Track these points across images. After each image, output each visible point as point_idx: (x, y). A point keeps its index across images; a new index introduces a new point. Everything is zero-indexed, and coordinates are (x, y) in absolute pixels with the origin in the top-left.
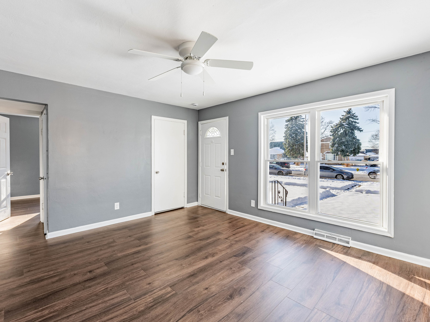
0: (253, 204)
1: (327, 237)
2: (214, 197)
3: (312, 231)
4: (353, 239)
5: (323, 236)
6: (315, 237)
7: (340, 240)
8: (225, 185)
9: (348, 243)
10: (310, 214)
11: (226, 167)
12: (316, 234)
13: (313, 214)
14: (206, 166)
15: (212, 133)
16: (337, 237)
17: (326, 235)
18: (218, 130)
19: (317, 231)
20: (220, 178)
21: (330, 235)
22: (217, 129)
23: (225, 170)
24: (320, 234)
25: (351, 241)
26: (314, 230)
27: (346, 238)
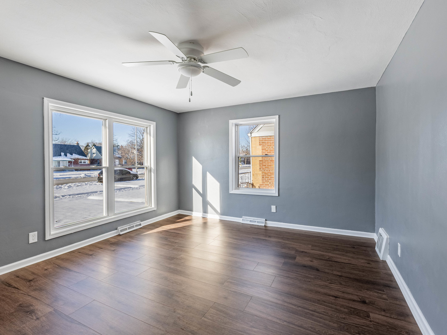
0: (33, 237)
1: (129, 228)
3: (115, 231)
5: (126, 229)
6: (121, 233)
7: (137, 226)
9: (140, 225)
10: (110, 217)
12: (121, 231)
13: (111, 216)
16: (134, 225)
17: (127, 227)
21: (129, 225)
24: (123, 229)
25: (141, 223)
26: (116, 229)
27: (138, 223)
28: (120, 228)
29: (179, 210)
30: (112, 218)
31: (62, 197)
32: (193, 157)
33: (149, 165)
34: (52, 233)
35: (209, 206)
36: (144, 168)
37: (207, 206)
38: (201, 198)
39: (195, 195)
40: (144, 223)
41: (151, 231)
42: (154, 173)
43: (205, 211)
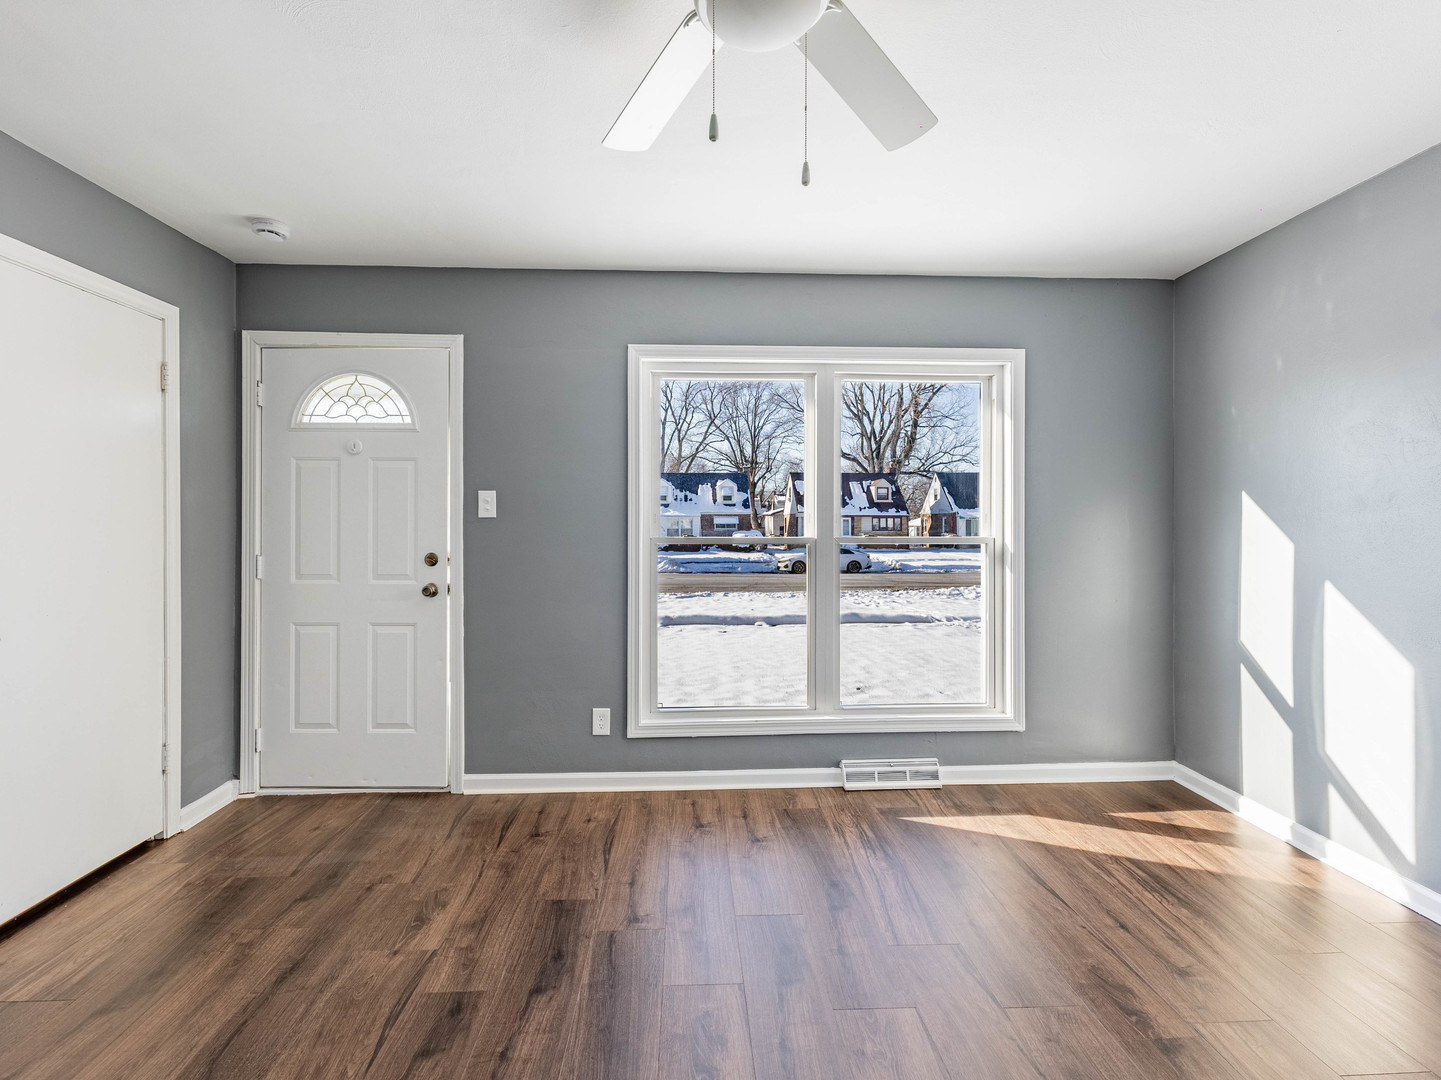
0: (602, 721)
1: (883, 776)
2: (371, 730)
3: (833, 770)
4: (945, 762)
5: (870, 776)
6: (849, 786)
7: (916, 775)
8: (444, 660)
9: (935, 776)
10: (819, 714)
11: (450, 574)
12: (850, 777)
13: (825, 714)
14: (299, 575)
15: (350, 402)
16: (908, 768)
17: (877, 770)
18: (393, 393)
19: (853, 767)
20: (409, 631)
21: (887, 766)
22: (386, 387)
23: (442, 590)
24: (864, 774)
25: (942, 770)
26: (837, 765)
27: (926, 764)
28: (849, 765)
29: (1174, 764)
30: (826, 720)
31: (946, 622)
32: (1244, 495)
33: (996, 533)
34: (643, 722)
35: (1333, 794)
36: (978, 547)
37: (1325, 791)
38: (1286, 735)
39: (1253, 706)
40: (952, 775)
41: (951, 818)
42: (1014, 570)
43: (1312, 817)
